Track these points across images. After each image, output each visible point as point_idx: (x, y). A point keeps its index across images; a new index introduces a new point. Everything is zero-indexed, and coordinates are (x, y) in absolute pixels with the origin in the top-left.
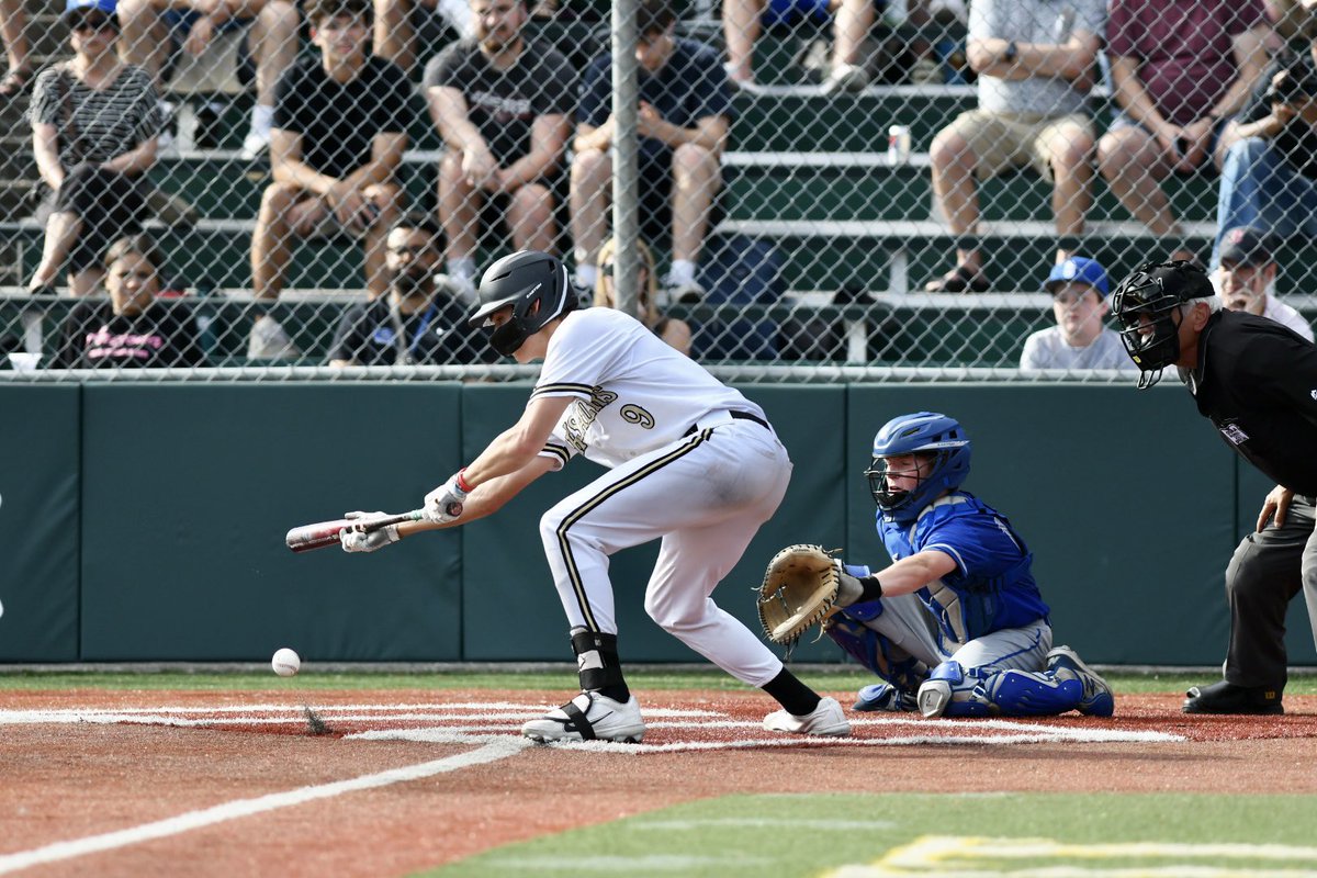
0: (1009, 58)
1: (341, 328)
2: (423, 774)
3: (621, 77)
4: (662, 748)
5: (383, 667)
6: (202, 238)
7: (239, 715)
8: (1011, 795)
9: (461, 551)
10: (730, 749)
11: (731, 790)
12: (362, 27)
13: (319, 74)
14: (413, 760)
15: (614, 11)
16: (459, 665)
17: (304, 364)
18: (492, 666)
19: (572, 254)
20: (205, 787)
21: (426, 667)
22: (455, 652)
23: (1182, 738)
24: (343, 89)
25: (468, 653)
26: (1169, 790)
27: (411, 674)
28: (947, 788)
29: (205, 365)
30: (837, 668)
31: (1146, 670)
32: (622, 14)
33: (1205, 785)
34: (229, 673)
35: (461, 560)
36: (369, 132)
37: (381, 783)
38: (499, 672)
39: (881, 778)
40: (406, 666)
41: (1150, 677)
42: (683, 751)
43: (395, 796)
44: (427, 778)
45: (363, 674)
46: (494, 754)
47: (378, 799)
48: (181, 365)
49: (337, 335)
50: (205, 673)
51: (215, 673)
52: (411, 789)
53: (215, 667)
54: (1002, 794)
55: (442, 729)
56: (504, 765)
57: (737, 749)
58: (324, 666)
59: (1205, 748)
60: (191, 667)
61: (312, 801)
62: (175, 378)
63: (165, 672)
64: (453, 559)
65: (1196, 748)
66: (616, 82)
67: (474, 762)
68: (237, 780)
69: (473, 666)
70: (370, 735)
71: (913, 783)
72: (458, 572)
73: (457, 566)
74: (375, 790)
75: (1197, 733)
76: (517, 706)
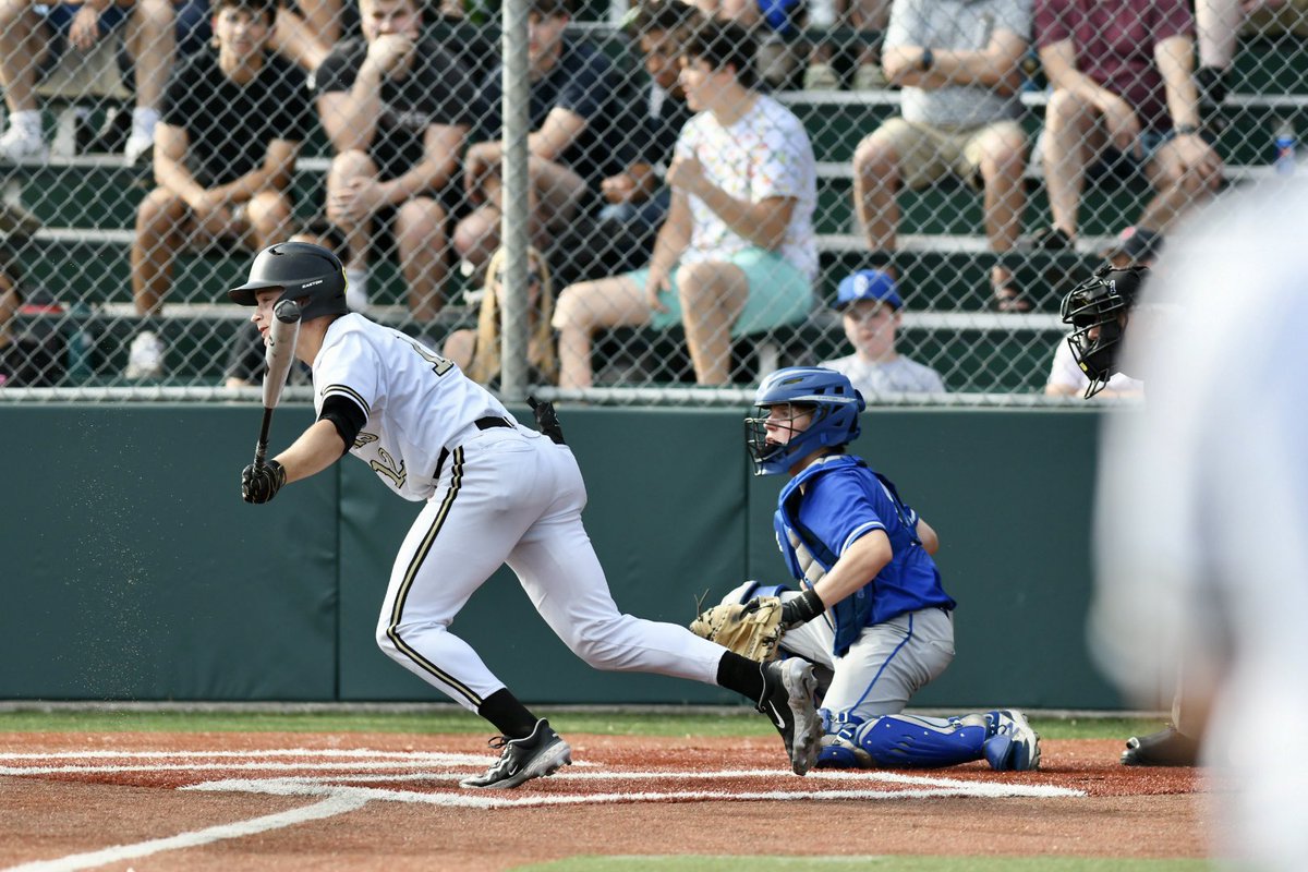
0: (926, 63)
1: (237, 347)
2: (251, 831)
3: (511, 81)
4: (517, 803)
5: (252, 707)
6: (65, 249)
7: (72, 762)
8: (879, 858)
9: (337, 583)
10: (591, 803)
11: (579, 851)
12: (263, 26)
13: (217, 76)
14: (246, 815)
15: (505, 11)
16: (334, 706)
17: (172, 384)
18: (369, 706)
19: (459, 269)
20: (7, 846)
21: (298, 707)
22: (329, 691)
23: (1082, 793)
24: (243, 91)
25: (344, 693)
26: (1057, 851)
27: (283, 714)
28: (815, 850)
29: (67, 384)
30: (735, 710)
31: (1063, 714)
32: (513, 13)
33: (1094, 847)
34: (89, 714)
35: (337, 594)
36: (267, 137)
37: (201, 842)
38: (377, 714)
39: (747, 837)
40: (277, 707)
41: (1068, 721)
42: (540, 806)
43: (212, 856)
44: (254, 835)
45: (230, 715)
46: (336, 808)
47: (190, 861)
48: (41, 384)
49: (233, 354)
50: (61, 713)
51: (74, 713)
52: (231, 848)
53: (73, 706)
54: (869, 858)
55: (286, 779)
56: (342, 822)
57: (598, 803)
58: (190, 707)
59: (1107, 802)
60: (47, 706)
61: (118, 862)
62: (34, 399)
63: (20, 712)
64: (329, 592)
65: (1094, 803)
66: (507, 86)
67: (310, 818)
68: (45, 837)
69: (348, 706)
70: (207, 786)
71: (780, 844)
72: (334, 606)
73: (333, 600)
74: (190, 849)
75: (1100, 786)
76: (378, 754)
